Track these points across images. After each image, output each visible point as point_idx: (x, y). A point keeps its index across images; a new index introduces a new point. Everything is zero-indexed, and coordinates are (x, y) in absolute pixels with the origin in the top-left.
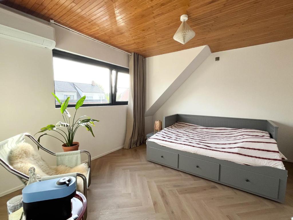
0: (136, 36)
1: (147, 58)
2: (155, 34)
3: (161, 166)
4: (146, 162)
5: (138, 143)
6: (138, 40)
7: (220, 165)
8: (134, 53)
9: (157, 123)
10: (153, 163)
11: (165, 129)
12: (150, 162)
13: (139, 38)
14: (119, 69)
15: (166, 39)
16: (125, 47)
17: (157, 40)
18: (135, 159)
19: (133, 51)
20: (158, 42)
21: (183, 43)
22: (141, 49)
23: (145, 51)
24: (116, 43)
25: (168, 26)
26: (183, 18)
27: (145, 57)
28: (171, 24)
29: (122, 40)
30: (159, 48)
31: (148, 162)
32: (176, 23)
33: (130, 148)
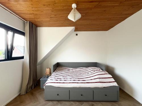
0: (37, 8)
1: (38, 28)
2: (51, 11)
3: (57, 102)
4: (44, 102)
5: (33, 86)
6: (36, 12)
7: (93, 91)
8: (30, 22)
9: (48, 70)
10: (50, 101)
11: (53, 73)
12: (48, 101)
13: (38, 11)
14: (15, 31)
15: (57, 17)
16: (22, 15)
17: (50, 16)
18: (35, 103)
19: (29, 20)
20: (51, 18)
21: (74, 21)
22: (36, 20)
23: (39, 22)
24: (14, 9)
25: (62, 8)
26: (74, 6)
27: (37, 26)
28: (64, 8)
29: (22, 7)
30: (49, 22)
31: (46, 101)
32: (68, 8)
33: (27, 92)
